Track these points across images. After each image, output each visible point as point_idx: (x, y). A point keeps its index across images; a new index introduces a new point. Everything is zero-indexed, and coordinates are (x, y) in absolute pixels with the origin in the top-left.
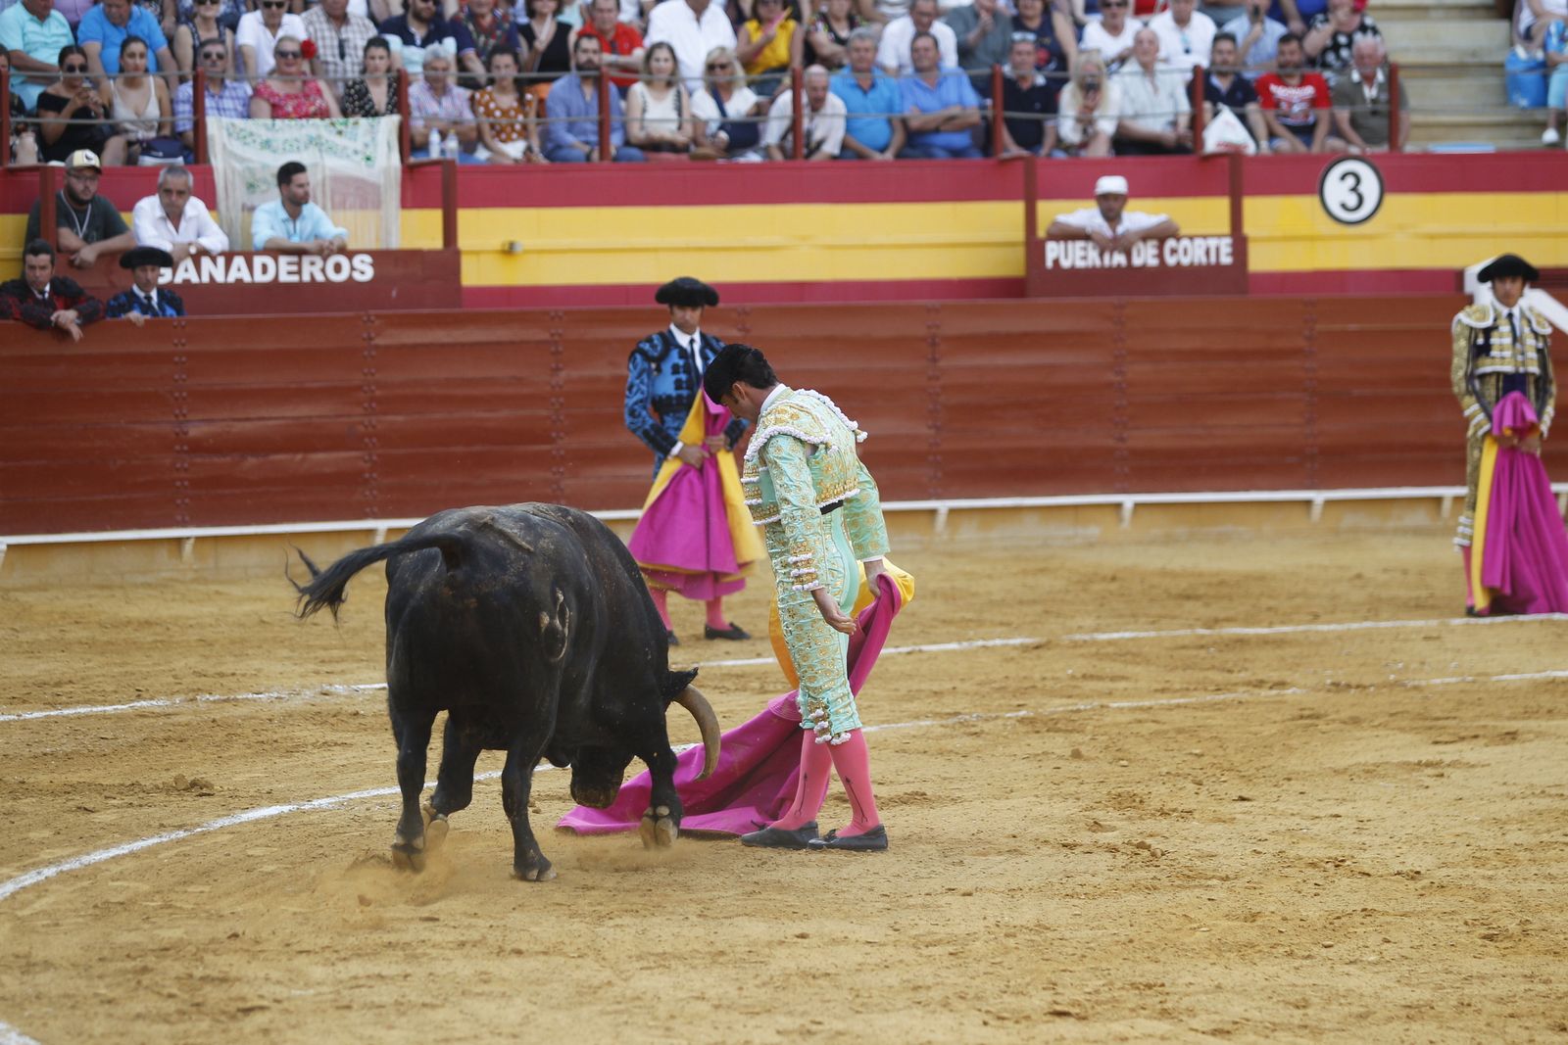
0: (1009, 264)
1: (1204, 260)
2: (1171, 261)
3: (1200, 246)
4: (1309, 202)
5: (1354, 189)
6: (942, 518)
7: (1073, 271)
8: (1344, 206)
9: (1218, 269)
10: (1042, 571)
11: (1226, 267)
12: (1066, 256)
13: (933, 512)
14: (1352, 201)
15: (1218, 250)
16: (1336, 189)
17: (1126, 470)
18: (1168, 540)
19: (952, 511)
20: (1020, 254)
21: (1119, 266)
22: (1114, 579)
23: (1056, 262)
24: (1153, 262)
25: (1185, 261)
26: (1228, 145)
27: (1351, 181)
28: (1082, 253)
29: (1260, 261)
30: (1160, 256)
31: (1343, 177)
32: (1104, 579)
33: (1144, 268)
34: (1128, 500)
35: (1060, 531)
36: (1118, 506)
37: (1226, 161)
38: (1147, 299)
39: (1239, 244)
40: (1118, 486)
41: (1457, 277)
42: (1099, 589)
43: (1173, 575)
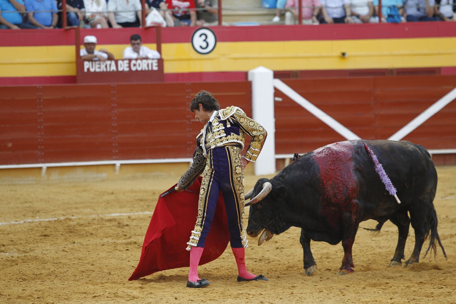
0: (70, 71)
1: (147, 69)
2: (134, 69)
3: (145, 63)
4: (188, 45)
5: (205, 40)
6: (44, 171)
7: (95, 72)
8: (201, 47)
9: (152, 71)
10: (84, 191)
11: (155, 71)
12: (92, 67)
13: (41, 168)
14: (204, 45)
15: (152, 64)
16: (198, 41)
17: (117, 151)
18: (134, 178)
19: (48, 168)
20: (74, 66)
21: (113, 70)
22: (112, 193)
23: (88, 69)
24: (127, 69)
25: (139, 69)
26: (155, 23)
27: (203, 37)
28: (99, 66)
29: (169, 68)
30: (129, 67)
31: (201, 36)
32: (109, 193)
33: (123, 72)
34: (118, 163)
35: (91, 175)
36: (114, 165)
37: (154, 29)
38: (124, 83)
39: (160, 62)
40: (114, 157)
41: (246, 74)
42: (107, 198)
43: (136, 192)
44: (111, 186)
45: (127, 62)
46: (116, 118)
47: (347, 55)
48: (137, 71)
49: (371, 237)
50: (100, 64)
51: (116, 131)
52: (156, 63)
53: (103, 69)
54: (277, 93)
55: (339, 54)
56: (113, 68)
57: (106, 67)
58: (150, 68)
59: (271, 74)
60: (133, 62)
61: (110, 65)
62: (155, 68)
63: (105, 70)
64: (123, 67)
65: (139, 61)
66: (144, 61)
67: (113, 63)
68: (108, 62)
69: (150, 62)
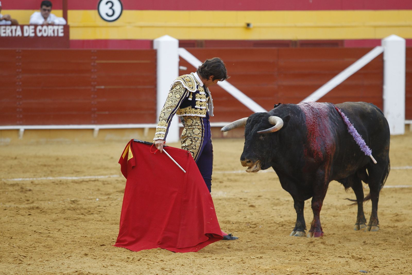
1: (52, 35)
2: (39, 34)
3: (51, 29)
4: (93, 13)
5: (111, 8)
8: (107, 14)
9: (58, 37)
11: (61, 37)
14: (110, 12)
15: (58, 30)
16: (104, 8)
17: (21, 116)
18: (38, 143)
21: (19, 35)
22: (16, 158)
24: (32, 35)
25: (45, 35)
27: (110, 5)
28: (4, 31)
29: (75, 35)
30: (35, 32)
31: (107, 3)
32: (12, 158)
33: (28, 37)
34: (22, 128)
36: (18, 130)
38: (30, 49)
39: (66, 28)
40: (18, 122)
41: (151, 43)
42: (10, 162)
43: (40, 157)
44: (14, 151)
45: (33, 27)
46: (20, 83)
47: (252, 26)
48: (42, 36)
49: (272, 205)
50: (5, 29)
51: (21, 97)
52: (61, 29)
53: (8, 34)
54: (182, 62)
55: (243, 24)
56: (19, 33)
57: (12, 31)
58: (56, 34)
59: (176, 43)
60: (39, 28)
61: (16, 30)
62: (61, 35)
63: (10, 35)
64: (29, 32)
65: (45, 27)
66: (50, 27)
67: (19, 28)
68: (14, 28)
69: (56, 28)
